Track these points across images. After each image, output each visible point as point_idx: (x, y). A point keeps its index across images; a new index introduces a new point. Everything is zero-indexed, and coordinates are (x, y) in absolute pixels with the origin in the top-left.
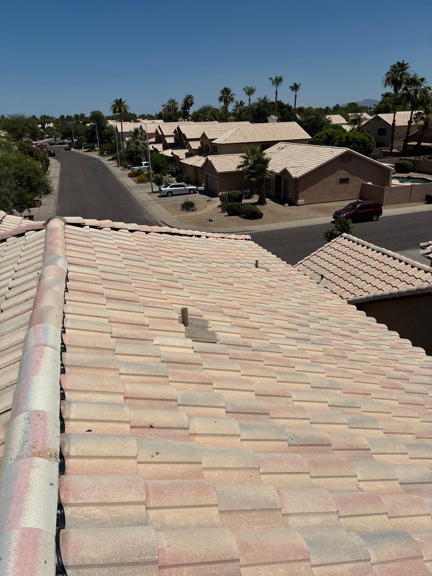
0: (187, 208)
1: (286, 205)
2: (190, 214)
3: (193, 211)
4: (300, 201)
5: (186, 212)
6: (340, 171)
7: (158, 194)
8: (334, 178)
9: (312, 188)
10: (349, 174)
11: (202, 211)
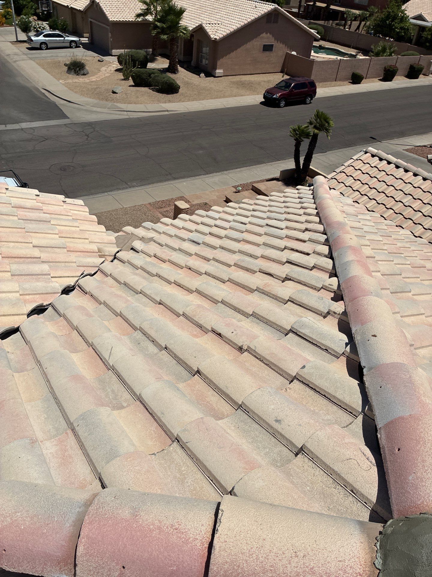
0: (75, 70)
1: (202, 75)
2: (81, 80)
3: (84, 74)
4: (219, 71)
5: (75, 76)
6: (264, 35)
7: (27, 45)
8: (257, 43)
9: (233, 54)
10: (273, 40)
11: (96, 76)
